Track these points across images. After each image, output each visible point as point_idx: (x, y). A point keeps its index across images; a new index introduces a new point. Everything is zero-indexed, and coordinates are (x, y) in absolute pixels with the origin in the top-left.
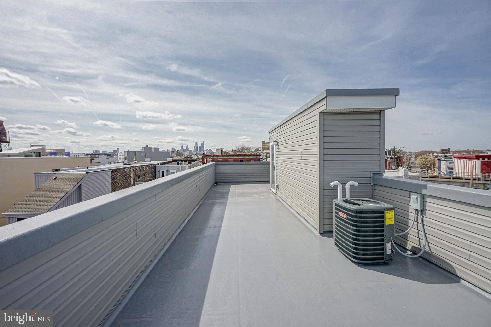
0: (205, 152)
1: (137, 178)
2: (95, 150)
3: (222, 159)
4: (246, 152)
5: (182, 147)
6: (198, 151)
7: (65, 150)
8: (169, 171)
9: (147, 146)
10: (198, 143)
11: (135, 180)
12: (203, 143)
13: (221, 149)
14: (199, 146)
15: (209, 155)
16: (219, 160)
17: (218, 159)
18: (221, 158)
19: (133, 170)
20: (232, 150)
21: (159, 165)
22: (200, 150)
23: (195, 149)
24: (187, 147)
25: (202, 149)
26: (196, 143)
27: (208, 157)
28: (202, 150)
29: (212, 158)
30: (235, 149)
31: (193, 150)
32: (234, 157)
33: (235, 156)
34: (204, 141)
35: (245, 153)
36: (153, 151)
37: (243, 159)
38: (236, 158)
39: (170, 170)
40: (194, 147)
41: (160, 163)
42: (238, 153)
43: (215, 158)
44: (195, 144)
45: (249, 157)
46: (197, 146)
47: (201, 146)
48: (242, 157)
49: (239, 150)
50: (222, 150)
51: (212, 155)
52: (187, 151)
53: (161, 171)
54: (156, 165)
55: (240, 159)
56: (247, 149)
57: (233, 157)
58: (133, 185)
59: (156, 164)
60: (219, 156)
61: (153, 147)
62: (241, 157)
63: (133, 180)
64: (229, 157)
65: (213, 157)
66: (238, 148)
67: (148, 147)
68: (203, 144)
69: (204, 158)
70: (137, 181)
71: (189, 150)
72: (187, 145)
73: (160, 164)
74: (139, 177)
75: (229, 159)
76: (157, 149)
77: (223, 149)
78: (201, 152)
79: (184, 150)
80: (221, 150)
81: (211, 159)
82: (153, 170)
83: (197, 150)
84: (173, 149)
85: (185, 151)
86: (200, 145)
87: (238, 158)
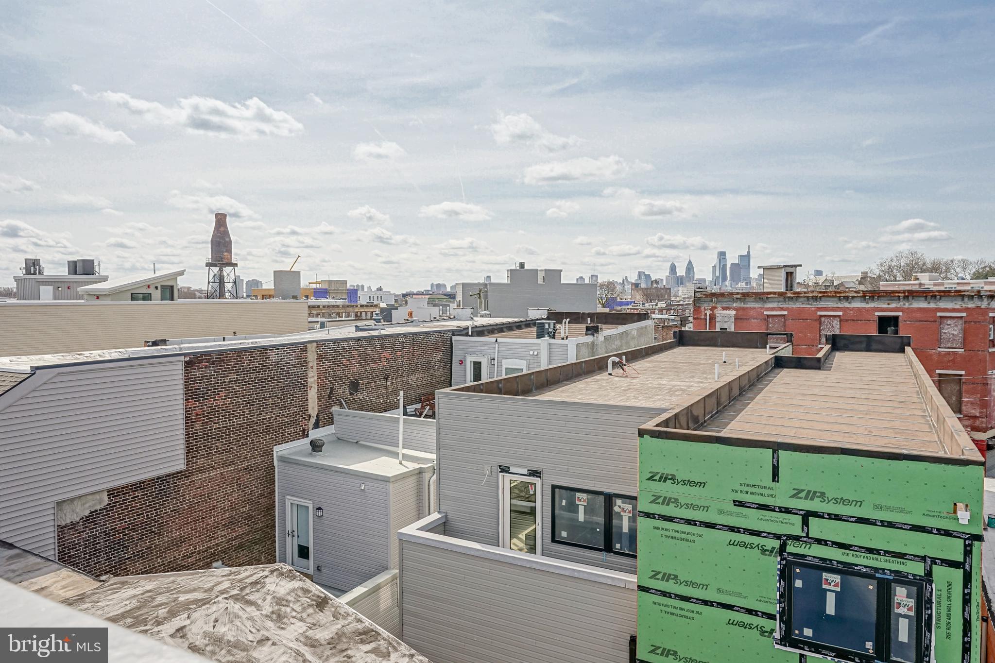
0: (754, 284)
1: (343, 390)
2: (435, 283)
3: (786, 313)
4: (926, 280)
5: (673, 269)
6: (728, 283)
7: (346, 282)
8: (500, 365)
9: (522, 265)
10: (727, 255)
11: (329, 398)
12: (749, 252)
13: (785, 266)
14: (732, 264)
15: (722, 295)
16: (768, 316)
17: (766, 313)
18: (782, 309)
19: (320, 358)
20: (859, 275)
21: (467, 335)
22: (735, 278)
23: (718, 274)
24: (690, 268)
25: (743, 273)
26: (722, 255)
27: (718, 302)
28: (742, 278)
29: (735, 309)
30: (875, 270)
31: (709, 277)
32: (847, 305)
33: (853, 297)
34: (749, 246)
35: (920, 284)
36: (540, 281)
37: (900, 314)
38: (859, 309)
39: (504, 361)
40: (714, 267)
41: (472, 328)
42: (884, 286)
43: (754, 308)
44: (715, 256)
45: (932, 305)
46: (725, 266)
47: (738, 265)
48: (893, 305)
49: (895, 277)
50: (790, 270)
51: (738, 293)
52: (689, 281)
53: (470, 360)
54: (453, 335)
55: (877, 314)
56: (935, 268)
57: (840, 305)
58: (317, 421)
59: (454, 333)
60: (767, 298)
61: (539, 269)
62: (886, 306)
63: (320, 398)
64: (822, 304)
65: (742, 305)
66: (890, 267)
67: (526, 267)
68: (746, 258)
69: (703, 308)
70: (341, 406)
71: (697, 280)
72: (690, 262)
73: (470, 333)
74: (354, 386)
75: (819, 313)
76: (553, 275)
77: (796, 266)
78: (737, 284)
79: (678, 277)
80: (783, 273)
81: (733, 313)
82: (438, 356)
83: (724, 279)
84: (643, 277)
85: (682, 283)
86: (737, 262)
87: (868, 310)
